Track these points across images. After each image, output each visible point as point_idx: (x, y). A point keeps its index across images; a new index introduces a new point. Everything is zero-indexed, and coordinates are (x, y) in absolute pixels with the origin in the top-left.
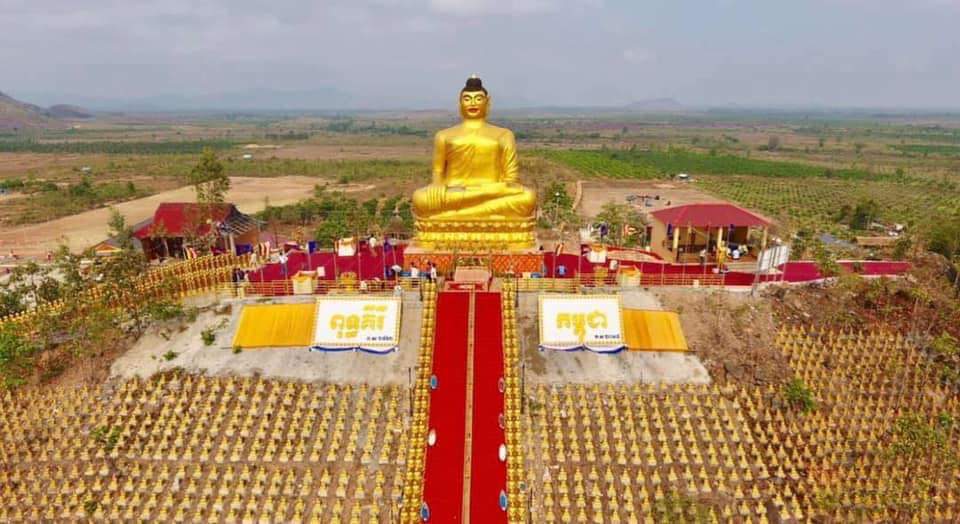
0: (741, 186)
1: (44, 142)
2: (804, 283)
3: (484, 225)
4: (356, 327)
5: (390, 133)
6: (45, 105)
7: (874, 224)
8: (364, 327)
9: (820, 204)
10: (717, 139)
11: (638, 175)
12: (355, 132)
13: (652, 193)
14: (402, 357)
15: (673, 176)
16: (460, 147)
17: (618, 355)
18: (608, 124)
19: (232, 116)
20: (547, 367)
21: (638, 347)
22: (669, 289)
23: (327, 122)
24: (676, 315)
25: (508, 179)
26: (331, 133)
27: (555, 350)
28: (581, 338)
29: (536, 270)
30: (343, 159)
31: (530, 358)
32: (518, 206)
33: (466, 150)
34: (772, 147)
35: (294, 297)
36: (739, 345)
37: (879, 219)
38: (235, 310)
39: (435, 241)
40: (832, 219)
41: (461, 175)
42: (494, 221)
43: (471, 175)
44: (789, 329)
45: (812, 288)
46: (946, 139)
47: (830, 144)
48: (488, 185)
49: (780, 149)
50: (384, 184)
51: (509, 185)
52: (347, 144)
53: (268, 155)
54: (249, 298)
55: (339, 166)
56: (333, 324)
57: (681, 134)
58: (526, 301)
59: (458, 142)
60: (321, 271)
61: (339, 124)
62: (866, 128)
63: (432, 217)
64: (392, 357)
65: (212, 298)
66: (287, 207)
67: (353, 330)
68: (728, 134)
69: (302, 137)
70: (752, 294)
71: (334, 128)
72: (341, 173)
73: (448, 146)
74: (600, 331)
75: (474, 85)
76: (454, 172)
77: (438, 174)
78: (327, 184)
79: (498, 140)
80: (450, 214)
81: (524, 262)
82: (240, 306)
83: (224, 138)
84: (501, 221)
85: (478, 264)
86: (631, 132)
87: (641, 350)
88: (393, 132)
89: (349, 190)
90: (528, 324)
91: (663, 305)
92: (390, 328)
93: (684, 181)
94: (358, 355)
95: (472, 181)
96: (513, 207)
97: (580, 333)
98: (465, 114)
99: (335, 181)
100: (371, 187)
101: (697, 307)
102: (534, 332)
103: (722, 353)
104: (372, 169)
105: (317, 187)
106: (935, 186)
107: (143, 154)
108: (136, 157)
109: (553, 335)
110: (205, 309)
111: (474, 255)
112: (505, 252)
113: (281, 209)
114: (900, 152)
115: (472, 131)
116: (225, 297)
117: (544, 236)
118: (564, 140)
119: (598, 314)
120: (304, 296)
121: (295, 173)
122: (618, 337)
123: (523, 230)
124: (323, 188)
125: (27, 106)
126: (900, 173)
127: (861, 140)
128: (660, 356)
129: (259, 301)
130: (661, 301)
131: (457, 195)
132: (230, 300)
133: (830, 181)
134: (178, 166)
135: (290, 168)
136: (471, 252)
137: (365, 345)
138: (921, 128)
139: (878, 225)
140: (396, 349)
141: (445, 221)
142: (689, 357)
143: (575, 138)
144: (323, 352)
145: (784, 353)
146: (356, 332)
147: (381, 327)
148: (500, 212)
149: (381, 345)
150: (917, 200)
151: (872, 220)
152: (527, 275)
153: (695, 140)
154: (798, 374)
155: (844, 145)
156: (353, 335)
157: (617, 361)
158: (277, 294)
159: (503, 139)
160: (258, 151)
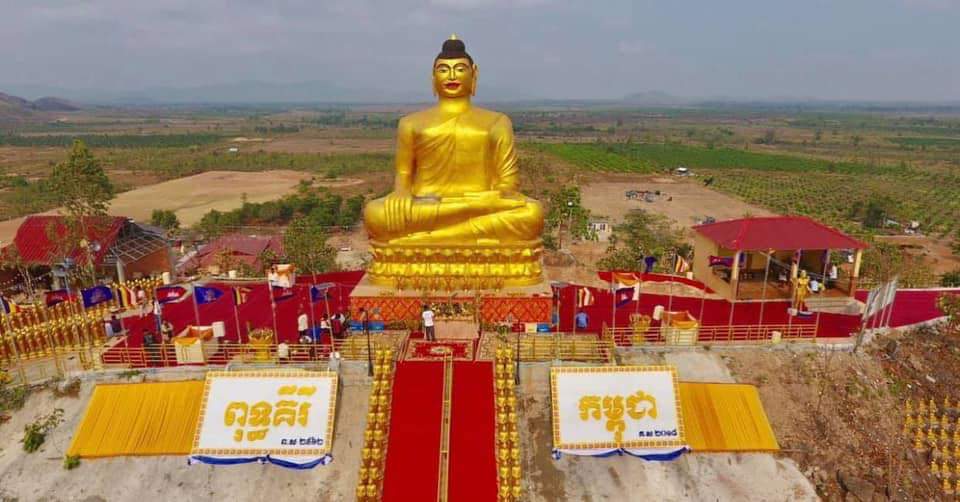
0: (743, 181)
1: (25, 135)
2: (913, 326)
3: (468, 253)
4: (265, 421)
5: (382, 125)
6: (32, 97)
7: (889, 222)
8: (277, 423)
9: (827, 199)
10: (712, 132)
11: (636, 169)
12: (347, 125)
13: (652, 188)
14: (336, 475)
15: (672, 170)
16: (434, 139)
17: (674, 461)
18: (603, 117)
19: (223, 110)
20: (567, 490)
21: (704, 447)
22: (738, 345)
23: (318, 115)
24: (754, 388)
25: (503, 185)
26: (322, 126)
27: (577, 457)
28: (618, 435)
29: (545, 318)
30: (332, 153)
31: (539, 473)
32: (518, 224)
33: (443, 143)
34: (769, 139)
35: (177, 368)
36: (851, 438)
37: (892, 217)
38: (85, 388)
39: (397, 275)
40: (844, 216)
41: (434, 180)
42: (483, 247)
43: (451, 179)
44: (916, 406)
45: (923, 333)
46: (943, 132)
47: (827, 136)
48: (475, 195)
49: (777, 142)
50: (374, 178)
51: (504, 195)
52: (337, 138)
53: (255, 149)
54: (108, 371)
55: (327, 159)
56: (229, 419)
57: (676, 127)
58: (532, 373)
59: (432, 131)
60: (218, 328)
61: (331, 117)
62: (858, 122)
63: (393, 242)
64: (319, 474)
65: (50, 370)
66: (267, 204)
67: (261, 428)
68: (724, 127)
69: (294, 130)
70: (855, 350)
71: (326, 121)
72: (327, 168)
73: (417, 137)
74: (647, 424)
75: (454, 49)
76: (426, 176)
77: (404, 177)
78: (314, 179)
79: (489, 130)
80: (418, 236)
81: (526, 308)
82: (93, 383)
83: (212, 131)
84: (491, 248)
85: (458, 311)
86: (625, 126)
87: (710, 451)
88: (386, 125)
89: (337, 185)
90: (534, 412)
91: (733, 374)
92: (319, 424)
93: (683, 175)
94: (264, 470)
95: (452, 189)
96: (511, 227)
97: (616, 428)
98: (442, 91)
99: (321, 176)
100: (360, 181)
101: (783, 376)
102: (544, 426)
103: (832, 454)
104: (361, 163)
105: (302, 182)
106: (941, 180)
107: (125, 147)
108: (118, 151)
109: (575, 432)
110: (39, 388)
111: (454, 298)
112: (499, 294)
113: (258, 206)
114: (897, 145)
115: (450, 116)
116: (72, 368)
117: (553, 261)
118: (558, 133)
119: (641, 397)
120: (190, 367)
121: (280, 168)
122: (674, 433)
123: (526, 259)
124: (310, 183)
125: (12, 99)
126: (903, 166)
127: (857, 133)
128: (739, 460)
129: (122, 375)
130: (730, 366)
131: (427, 210)
132: (78, 373)
133: (834, 174)
134: (161, 160)
135: (274, 162)
136: (449, 294)
137: (278, 452)
138: (915, 121)
139: (893, 222)
140: (328, 459)
141: (413, 247)
142: (782, 462)
143: (569, 132)
144: (209, 466)
145: (920, 448)
146: (265, 431)
147: (304, 422)
148: (491, 233)
149: (303, 452)
150: (926, 195)
151: (888, 218)
152: (531, 327)
153: (691, 133)
154: (947, 485)
155: (840, 138)
156: (262, 435)
157: (674, 472)
158: (150, 365)
159: (494, 129)
160: (245, 144)
